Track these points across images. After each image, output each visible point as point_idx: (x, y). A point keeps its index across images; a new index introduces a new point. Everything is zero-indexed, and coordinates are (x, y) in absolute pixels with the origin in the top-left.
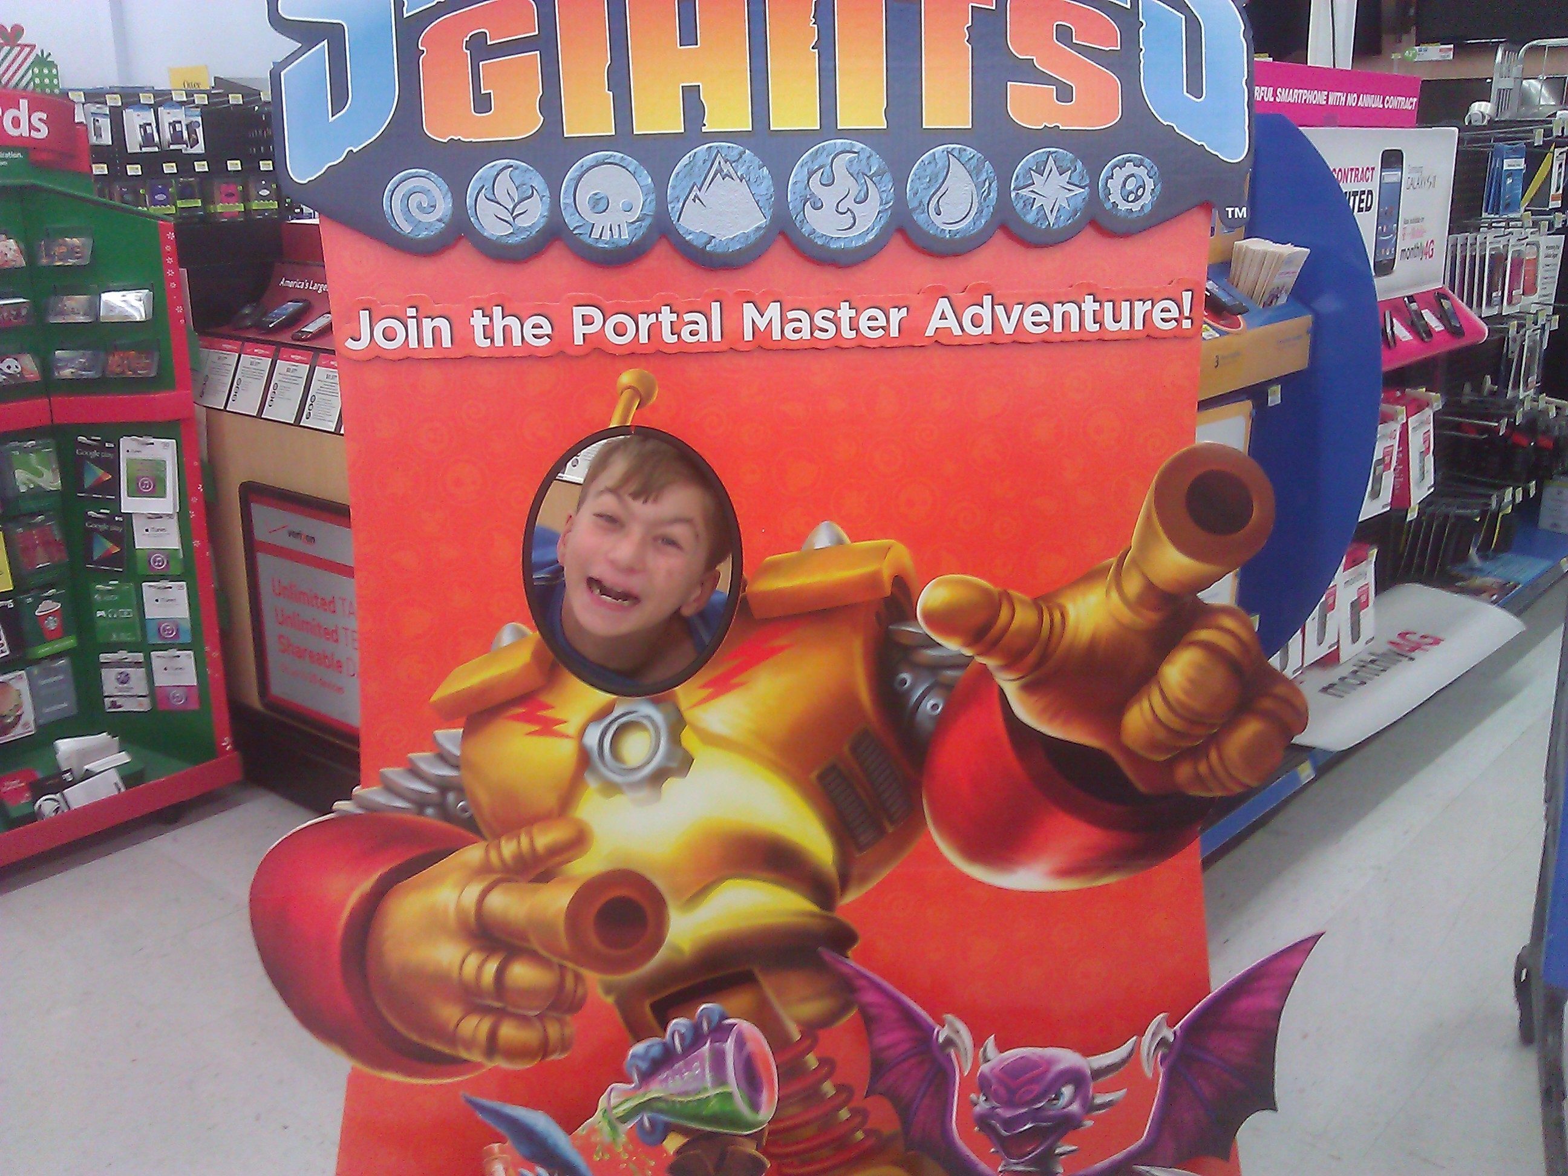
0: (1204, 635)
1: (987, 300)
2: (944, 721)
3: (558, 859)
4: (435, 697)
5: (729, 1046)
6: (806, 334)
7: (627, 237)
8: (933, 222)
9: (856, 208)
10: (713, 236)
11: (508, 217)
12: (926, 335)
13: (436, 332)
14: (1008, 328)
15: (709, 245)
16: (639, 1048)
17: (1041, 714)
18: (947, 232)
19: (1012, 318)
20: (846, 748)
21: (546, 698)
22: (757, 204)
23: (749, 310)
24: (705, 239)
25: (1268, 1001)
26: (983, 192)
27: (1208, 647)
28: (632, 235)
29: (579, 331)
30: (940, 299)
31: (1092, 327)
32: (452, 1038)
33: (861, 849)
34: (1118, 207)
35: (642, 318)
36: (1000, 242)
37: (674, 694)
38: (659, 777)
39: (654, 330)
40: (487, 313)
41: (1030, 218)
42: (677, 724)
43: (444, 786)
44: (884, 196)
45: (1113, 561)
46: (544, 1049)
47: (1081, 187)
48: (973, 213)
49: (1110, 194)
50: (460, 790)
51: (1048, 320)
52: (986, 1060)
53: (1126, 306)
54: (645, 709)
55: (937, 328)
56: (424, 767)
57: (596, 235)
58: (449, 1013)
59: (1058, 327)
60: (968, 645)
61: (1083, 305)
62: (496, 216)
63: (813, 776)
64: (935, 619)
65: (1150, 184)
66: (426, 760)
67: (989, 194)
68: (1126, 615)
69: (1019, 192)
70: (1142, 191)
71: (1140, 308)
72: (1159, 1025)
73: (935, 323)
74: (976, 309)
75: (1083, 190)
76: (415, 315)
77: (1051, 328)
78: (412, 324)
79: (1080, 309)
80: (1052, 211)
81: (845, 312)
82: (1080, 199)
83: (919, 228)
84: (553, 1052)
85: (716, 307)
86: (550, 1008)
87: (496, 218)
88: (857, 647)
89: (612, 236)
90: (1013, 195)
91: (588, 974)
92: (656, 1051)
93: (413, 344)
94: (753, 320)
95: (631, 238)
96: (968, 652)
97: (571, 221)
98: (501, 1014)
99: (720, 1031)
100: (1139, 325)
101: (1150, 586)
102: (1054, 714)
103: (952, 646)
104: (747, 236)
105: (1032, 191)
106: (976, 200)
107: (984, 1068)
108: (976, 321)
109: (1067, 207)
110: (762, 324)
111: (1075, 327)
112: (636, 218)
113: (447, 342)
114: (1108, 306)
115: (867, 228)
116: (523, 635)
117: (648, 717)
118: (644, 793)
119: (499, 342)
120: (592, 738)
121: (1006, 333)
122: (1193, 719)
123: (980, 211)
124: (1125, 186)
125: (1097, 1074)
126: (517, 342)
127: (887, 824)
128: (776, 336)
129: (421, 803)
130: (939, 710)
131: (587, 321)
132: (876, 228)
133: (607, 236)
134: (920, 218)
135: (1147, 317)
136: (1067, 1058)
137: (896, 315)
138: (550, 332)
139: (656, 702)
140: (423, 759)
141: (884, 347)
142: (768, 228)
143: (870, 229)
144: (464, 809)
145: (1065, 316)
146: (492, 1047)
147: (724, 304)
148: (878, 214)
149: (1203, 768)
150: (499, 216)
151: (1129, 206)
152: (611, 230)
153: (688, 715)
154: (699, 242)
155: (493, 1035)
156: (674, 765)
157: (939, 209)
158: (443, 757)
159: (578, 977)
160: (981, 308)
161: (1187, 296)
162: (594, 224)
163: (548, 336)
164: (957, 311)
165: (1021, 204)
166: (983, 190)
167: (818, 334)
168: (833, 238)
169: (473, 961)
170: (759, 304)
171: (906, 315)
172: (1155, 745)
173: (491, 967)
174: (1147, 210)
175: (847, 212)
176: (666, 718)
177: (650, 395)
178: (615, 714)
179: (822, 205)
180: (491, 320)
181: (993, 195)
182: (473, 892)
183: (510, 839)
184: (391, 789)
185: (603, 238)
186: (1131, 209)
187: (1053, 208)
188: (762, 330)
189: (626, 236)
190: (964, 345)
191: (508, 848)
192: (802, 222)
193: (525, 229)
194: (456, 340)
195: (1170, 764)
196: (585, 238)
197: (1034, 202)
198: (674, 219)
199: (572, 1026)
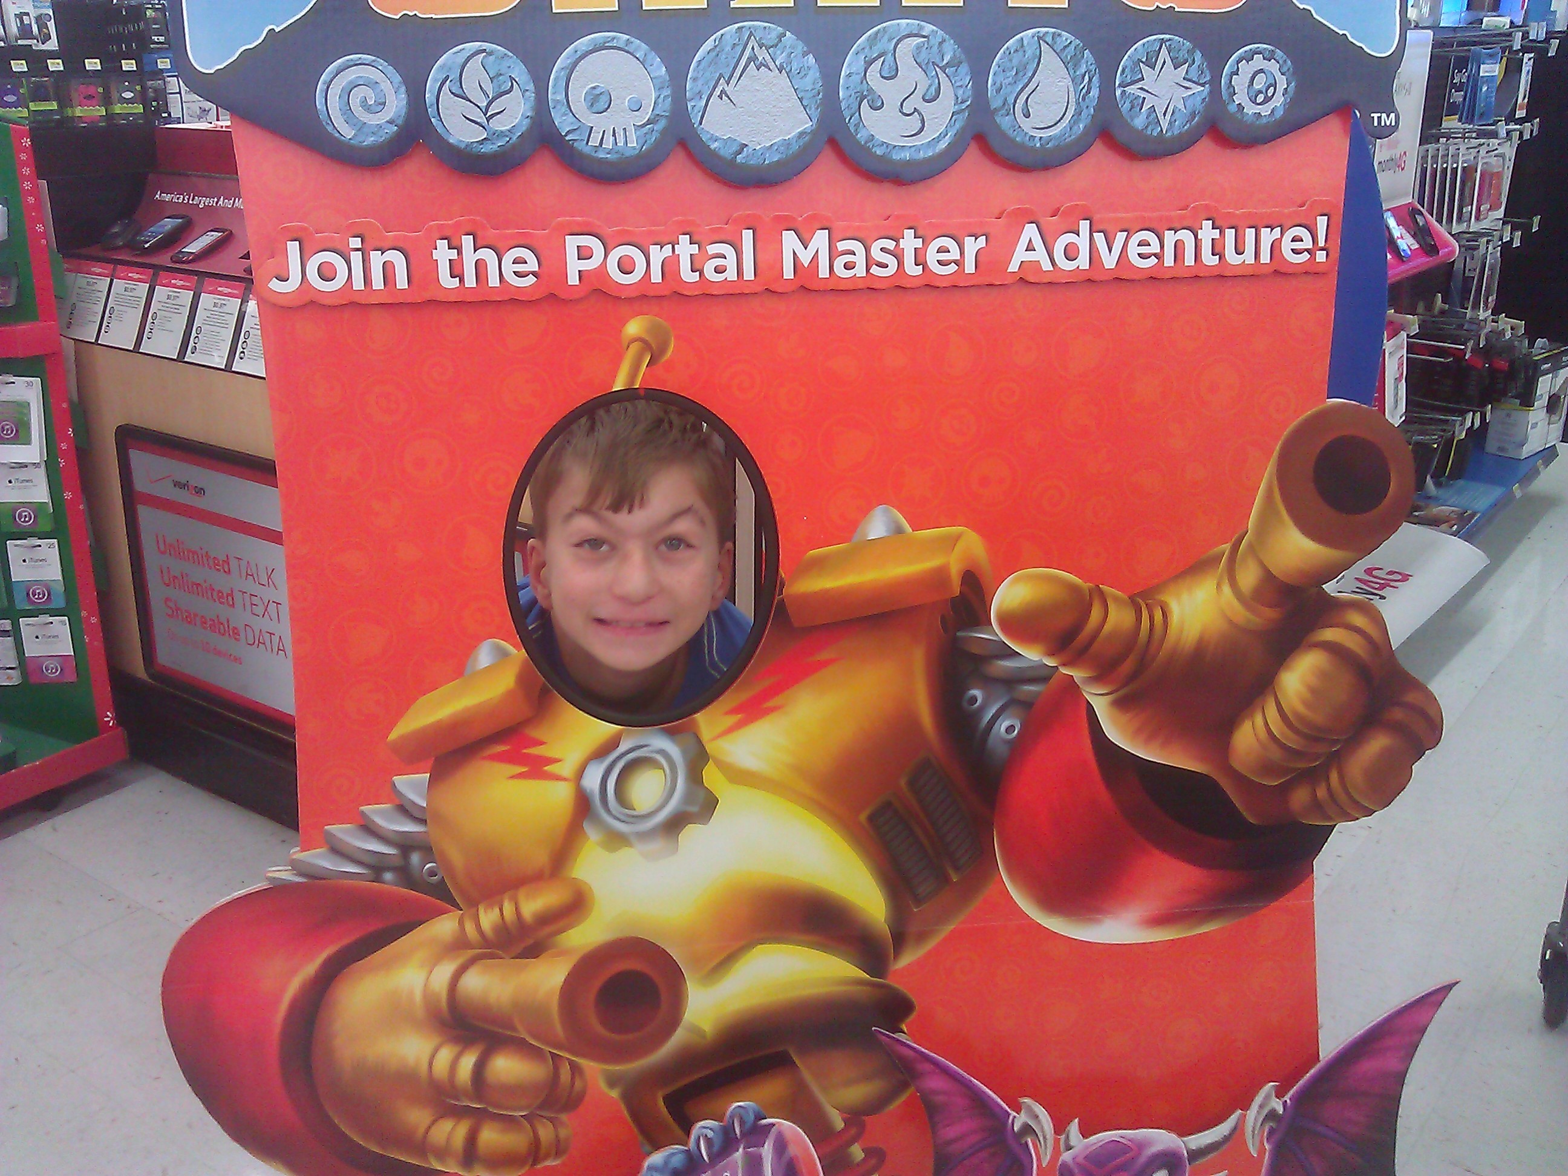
0: (1329, 634)
1: (1084, 226)
2: (1020, 746)
3: (553, 928)
4: (393, 736)
5: (767, 1151)
6: (860, 271)
7: (635, 145)
8: (1020, 127)
9: (924, 107)
10: (744, 144)
11: (481, 117)
12: (1008, 271)
13: (388, 269)
14: (1109, 261)
15: (740, 156)
16: (657, 1158)
17: (1137, 732)
18: (1037, 139)
19: (1112, 251)
20: (903, 782)
21: (535, 733)
22: (801, 102)
23: (790, 240)
24: (735, 148)
25: (1391, 1063)
26: (1082, 90)
27: (1334, 649)
28: (641, 142)
29: (574, 267)
30: (1027, 225)
31: (1210, 260)
32: (422, 1148)
33: (918, 902)
34: (1245, 110)
35: (654, 250)
36: (1099, 152)
37: (694, 722)
38: (675, 825)
39: (670, 267)
40: (454, 244)
41: (1139, 122)
42: (698, 758)
43: (406, 845)
44: (960, 92)
45: (1227, 547)
46: (535, 1153)
47: (1203, 85)
48: (1069, 115)
49: (1235, 94)
50: (428, 851)
51: (1158, 251)
52: (1069, 1148)
53: (1250, 233)
54: (657, 742)
55: (1022, 262)
56: (379, 821)
57: (594, 142)
58: (417, 1117)
59: (1169, 261)
60: (1051, 654)
61: (1199, 231)
62: (465, 117)
63: (863, 817)
64: (1015, 623)
65: (1282, 83)
66: (380, 813)
67: (1088, 92)
68: (1240, 614)
69: (1125, 89)
70: (1273, 91)
71: (1268, 236)
72: (1267, 1098)
73: (1020, 255)
74: (1070, 238)
75: (1202, 88)
76: (360, 246)
77: (1161, 260)
78: (356, 258)
79: (1196, 237)
80: (1165, 114)
81: (909, 242)
82: (1199, 99)
83: (1003, 135)
84: (547, 1157)
85: (748, 235)
86: (541, 1107)
87: (465, 119)
88: (919, 658)
89: (616, 145)
90: (1118, 92)
91: (588, 1065)
92: (678, 1161)
93: (358, 284)
94: (794, 252)
95: (638, 147)
96: (1050, 662)
97: (563, 123)
98: (480, 1117)
99: (756, 1133)
100: (1265, 258)
101: (1268, 577)
102: (1149, 734)
103: (1032, 655)
104: (787, 143)
105: (1141, 89)
106: (1072, 100)
107: (1066, 1156)
108: (1070, 253)
109: (1183, 109)
110: (805, 258)
111: (1189, 260)
112: (646, 119)
113: (402, 283)
114: (1230, 234)
115: (938, 133)
116: (504, 654)
117: (662, 752)
118: (657, 845)
119: (470, 281)
120: (592, 780)
121: (1106, 267)
122: (1313, 734)
123: (1078, 113)
124: (1253, 85)
125: (1194, 1155)
126: (494, 281)
127: (951, 872)
128: (824, 273)
129: (377, 867)
130: (1016, 732)
131: (584, 254)
132: (949, 134)
133: (608, 144)
134: (1004, 122)
135: (1275, 247)
136: (1162, 1139)
137: (972, 246)
138: (536, 269)
139: (672, 733)
140: (379, 814)
141: (956, 286)
142: (814, 133)
143: (942, 135)
144: (432, 873)
145: (1178, 246)
146: (470, 1155)
147: (758, 232)
148: (952, 117)
149: (1321, 793)
150: (467, 116)
151: (1257, 109)
152: (614, 135)
153: (709, 747)
154: (727, 152)
155: (472, 1139)
156: (694, 809)
157: (1028, 110)
158: (405, 810)
159: (575, 1068)
160: (1076, 236)
161: (1322, 222)
162: (592, 127)
163: (534, 274)
164: (1048, 239)
165: (1127, 105)
166: (1082, 86)
167: (875, 270)
168: (896, 146)
169: (445, 1055)
170: (801, 231)
171: (984, 245)
172: (1268, 768)
173: (468, 1062)
174: (1279, 113)
175: (913, 113)
176: (684, 752)
177: (663, 350)
178: (623, 748)
179: (883, 103)
180: (460, 253)
181: (1095, 93)
182: (444, 972)
183: (491, 906)
184: (338, 851)
185: (603, 146)
186: (1259, 113)
187: (1166, 111)
188: (806, 266)
189: (633, 143)
190: (1056, 284)
191: (488, 918)
192: (857, 125)
193: (502, 134)
194: (415, 280)
195: (1284, 790)
196: (580, 146)
197: (1143, 103)
198: (695, 121)
199: (568, 1126)
